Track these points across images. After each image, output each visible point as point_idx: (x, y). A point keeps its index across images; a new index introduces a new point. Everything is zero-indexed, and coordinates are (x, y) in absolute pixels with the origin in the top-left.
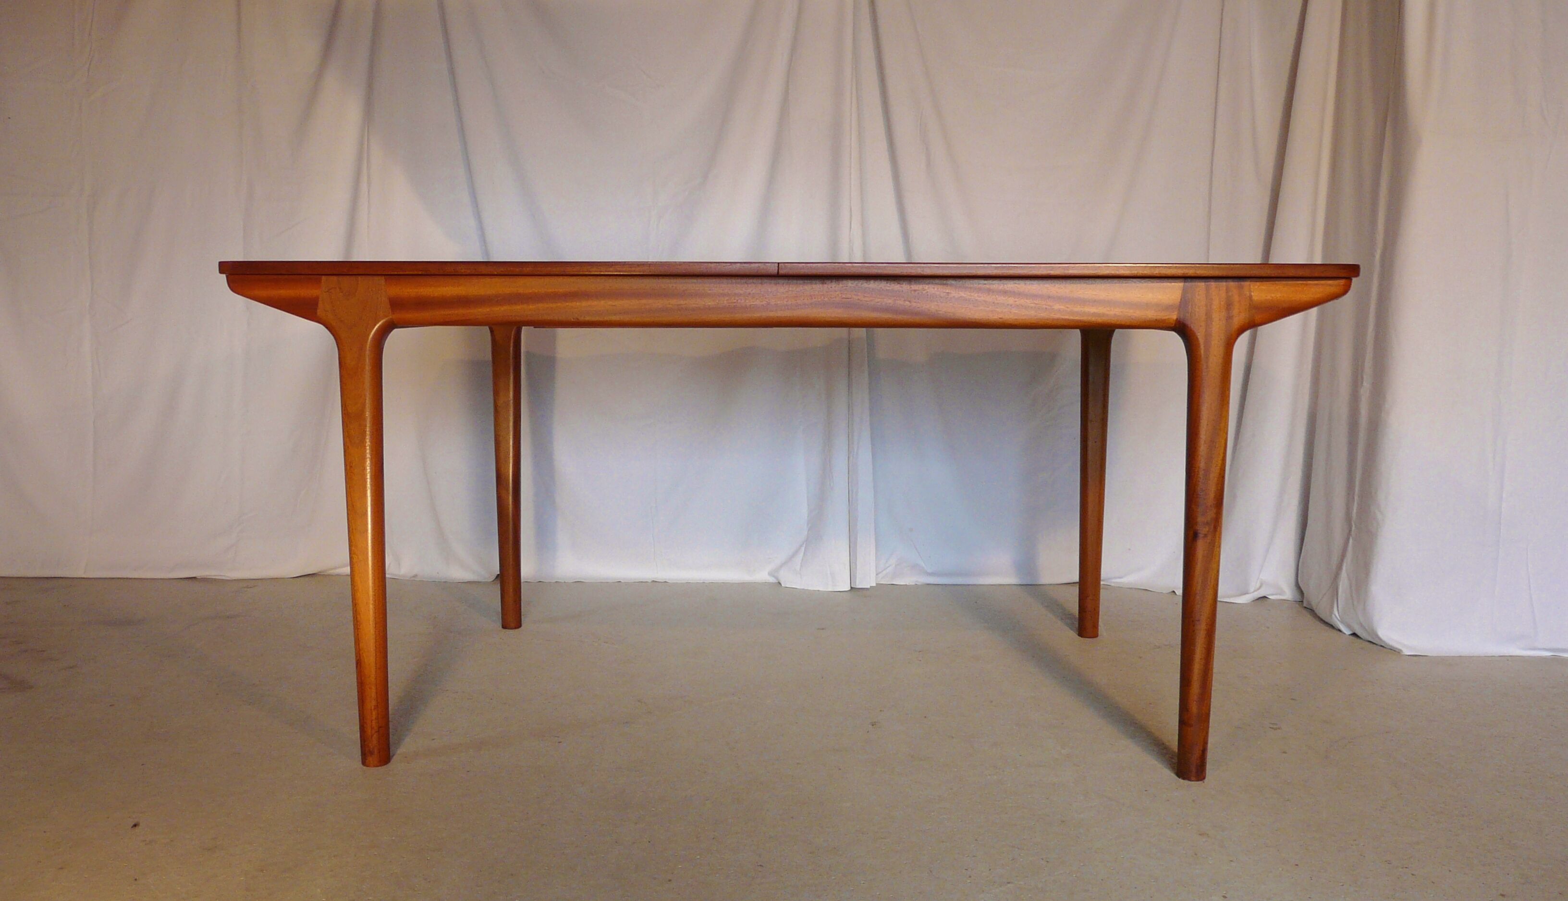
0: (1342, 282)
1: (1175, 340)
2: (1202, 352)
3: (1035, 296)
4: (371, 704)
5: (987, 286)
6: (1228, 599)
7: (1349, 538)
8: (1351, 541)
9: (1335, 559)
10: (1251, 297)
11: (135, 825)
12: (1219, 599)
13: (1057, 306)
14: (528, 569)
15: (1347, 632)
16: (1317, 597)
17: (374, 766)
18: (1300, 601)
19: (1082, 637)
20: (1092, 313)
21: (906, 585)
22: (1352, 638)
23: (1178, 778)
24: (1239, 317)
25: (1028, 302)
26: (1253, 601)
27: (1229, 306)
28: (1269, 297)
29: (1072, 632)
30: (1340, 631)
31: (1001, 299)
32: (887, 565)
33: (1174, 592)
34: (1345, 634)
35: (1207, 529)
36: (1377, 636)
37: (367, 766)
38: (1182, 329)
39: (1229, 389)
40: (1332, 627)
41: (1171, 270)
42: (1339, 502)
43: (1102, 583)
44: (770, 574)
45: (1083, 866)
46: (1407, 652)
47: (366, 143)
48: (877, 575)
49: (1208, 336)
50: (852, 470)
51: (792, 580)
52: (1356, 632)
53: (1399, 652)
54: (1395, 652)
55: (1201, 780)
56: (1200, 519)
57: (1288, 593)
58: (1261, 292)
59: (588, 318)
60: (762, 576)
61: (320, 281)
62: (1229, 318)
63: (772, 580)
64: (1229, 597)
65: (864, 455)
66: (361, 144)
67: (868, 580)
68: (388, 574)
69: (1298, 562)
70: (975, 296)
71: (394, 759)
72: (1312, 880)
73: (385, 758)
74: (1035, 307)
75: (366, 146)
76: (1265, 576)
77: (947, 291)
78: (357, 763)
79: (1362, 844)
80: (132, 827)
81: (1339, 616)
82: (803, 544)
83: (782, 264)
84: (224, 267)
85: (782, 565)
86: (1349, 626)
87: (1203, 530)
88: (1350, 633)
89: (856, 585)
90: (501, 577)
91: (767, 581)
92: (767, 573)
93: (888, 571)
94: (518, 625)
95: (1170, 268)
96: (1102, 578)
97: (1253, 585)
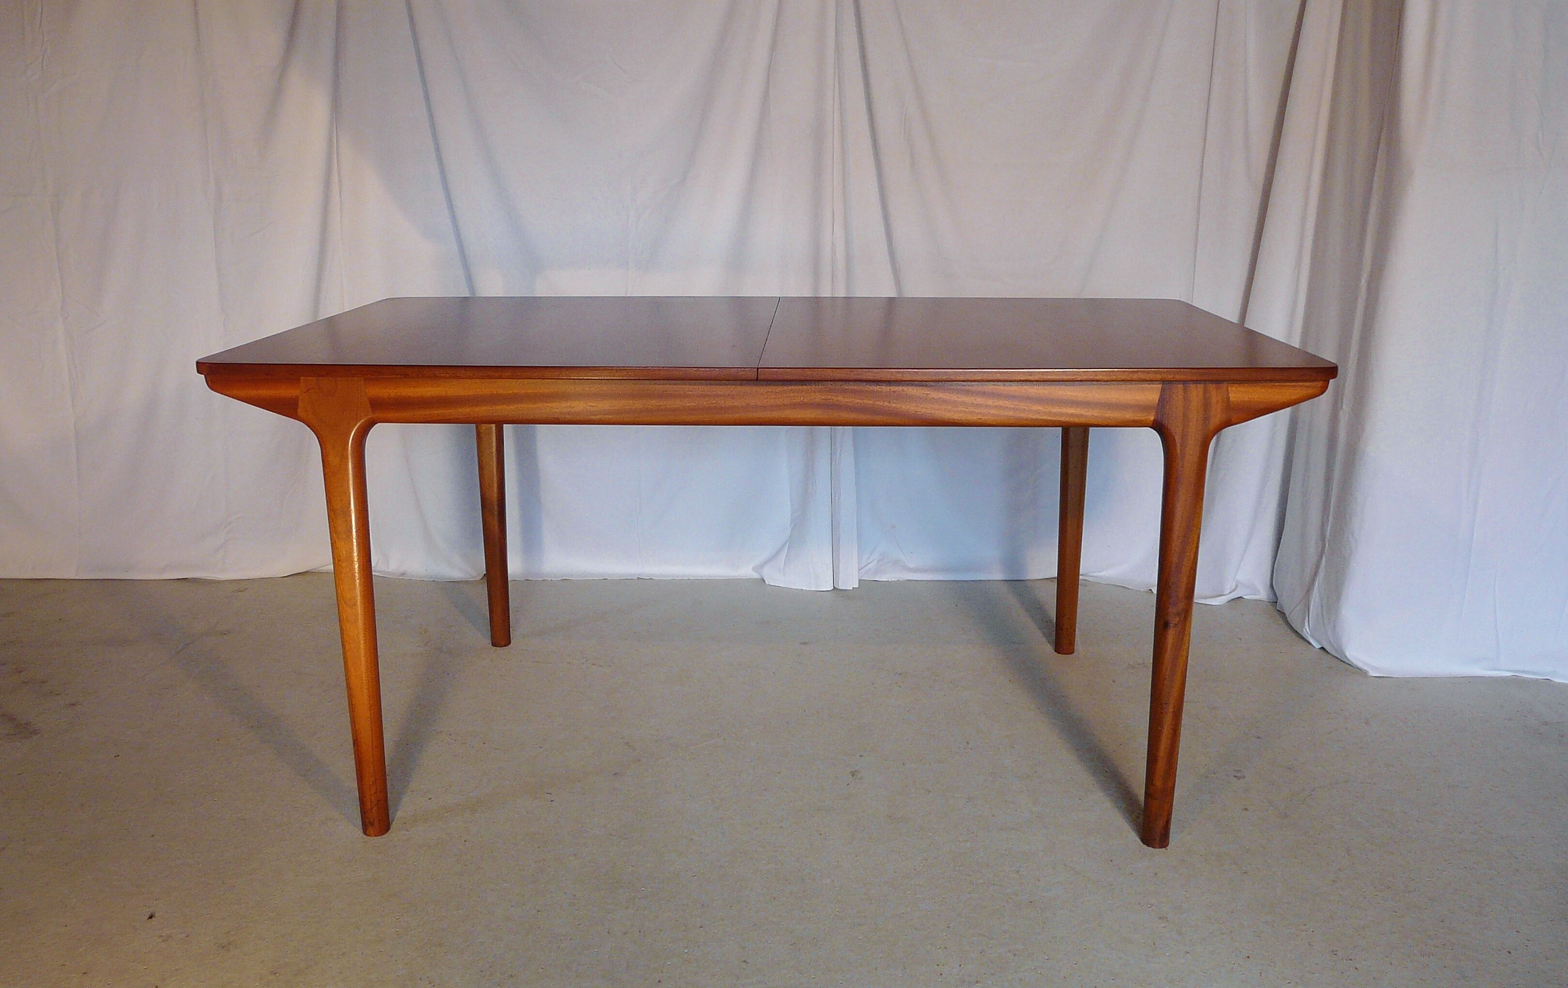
0: (1320, 384)
1: (1152, 438)
2: (1178, 451)
3: (1013, 397)
4: (369, 780)
5: (967, 388)
6: (1204, 600)
7: (1323, 555)
8: (1324, 558)
9: (1309, 571)
10: (1228, 398)
11: (151, 917)
12: (1195, 601)
13: (1035, 407)
14: (514, 566)
15: (1318, 646)
16: (1288, 604)
17: (375, 836)
18: (1274, 602)
19: (1058, 653)
20: (1071, 414)
21: (888, 581)
22: (1322, 652)
23: (1142, 844)
24: (1216, 418)
25: (1008, 403)
26: (1229, 601)
27: (1206, 405)
28: (1246, 399)
29: (1049, 645)
30: (1310, 644)
31: (979, 400)
32: (869, 562)
33: (1151, 590)
34: (1314, 647)
35: (1178, 619)
36: (1346, 656)
37: (368, 836)
38: (1159, 427)
39: (1203, 486)
40: (1303, 638)
41: (1150, 375)
42: (1315, 517)
43: (1081, 577)
44: (755, 569)
45: (1048, 959)
46: (1372, 673)
47: (335, 145)
48: (859, 570)
49: (1184, 436)
50: (834, 476)
51: (777, 578)
52: (1324, 647)
53: (1365, 673)
54: (1361, 672)
55: (1165, 847)
56: (1172, 610)
57: (1263, 594)
58: (1238, 394)
59: (568, 417)
60: (746, 571)
61: (298, 380)
62: (1206, 419)
63: (756, 576)
64: (1206, 598)
65: (847, 460)
66: (330, 140)
67: (849, 582)
68: (374, 572)
69: (1274, 563)
70: (954, 397)
71: (394, 826)
72: (1261, 976)
73: (384, 826)
74: (1014, 408)
75: (335, 150)
76: (1240, 577)
77: (927, 393)
78: (359, 832)
79: (1312, 930)
80: (148, 919)
81: (1310, 631)
82: (786, 542)
83: (761, 369)
84: (202, 367)
85: (766, 562)
86: (1318, 641)
87: (1174, 620)
88: (1320, 647)
89: (838, 586)
90: (489, 576)
91: (751, 577)
92: (751, 568)
93: (870, 566)
94: (508, 642)
95: (1148, 372)
96: (1081, 572)
97: (1229, 586)
